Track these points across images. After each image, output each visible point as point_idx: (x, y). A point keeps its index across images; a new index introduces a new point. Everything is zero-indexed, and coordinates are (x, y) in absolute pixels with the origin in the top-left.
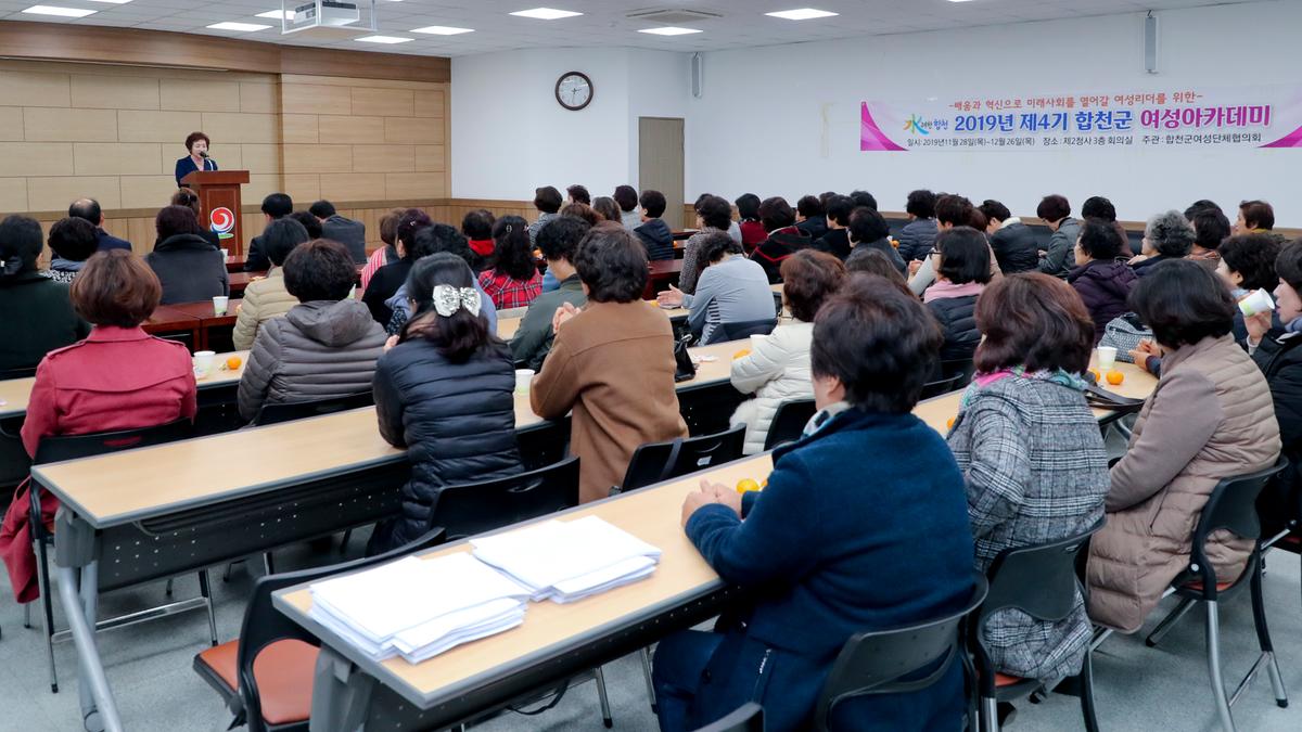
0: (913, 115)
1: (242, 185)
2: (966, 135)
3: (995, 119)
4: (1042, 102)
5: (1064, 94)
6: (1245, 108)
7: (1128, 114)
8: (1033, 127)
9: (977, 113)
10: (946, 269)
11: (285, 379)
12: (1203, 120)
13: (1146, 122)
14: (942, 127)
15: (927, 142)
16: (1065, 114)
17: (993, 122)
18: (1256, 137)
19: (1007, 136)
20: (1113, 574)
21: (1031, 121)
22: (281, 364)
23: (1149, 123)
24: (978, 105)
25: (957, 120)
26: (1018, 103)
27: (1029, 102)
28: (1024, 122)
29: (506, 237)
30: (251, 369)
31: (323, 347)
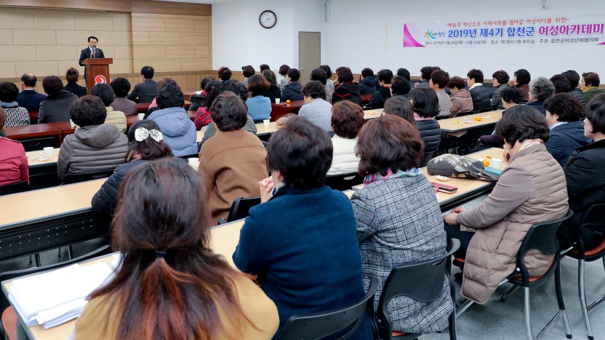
0: (428, 30)
1: (109, 65)
2: (453, 39)
3: (468, 31)
4: (490, 23)
5: (502, 19)
6: (591, 25)
7: (533, 28)
8: (486, 35)
9: (459, 29)
11: (75, 164)
12: (570, 31)
13: (542, 32)
14: (442, 36)
15: (435, 43)
16: (502, 29)
17: (467, 33)
18: (596, 39)
19: (473, 40)
20: (476, 273)
21: (485, 32)
22: (72, 157)
23: (543, 33)
24: (459, 25)
25: (449, 32)
26: (479, 23)
27: (485, 23)
28: (482, 33)
29: (212, 91)
30: (59, 159)
31: (92, 148)
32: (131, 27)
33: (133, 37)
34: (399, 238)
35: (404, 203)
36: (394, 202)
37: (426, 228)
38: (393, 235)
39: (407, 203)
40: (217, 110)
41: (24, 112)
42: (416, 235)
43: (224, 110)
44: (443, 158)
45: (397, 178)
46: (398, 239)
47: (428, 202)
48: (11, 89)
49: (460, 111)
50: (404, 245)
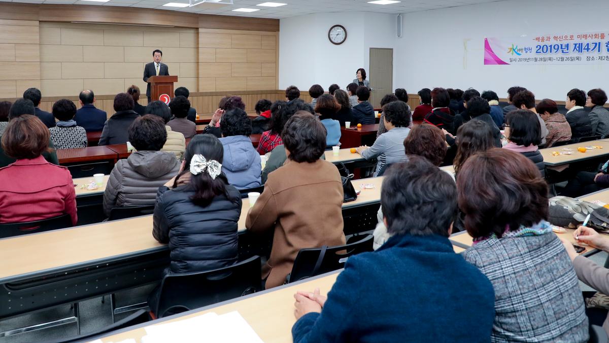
0: (513, 45)
1: (174, 82)
2: (542, 55)
3: (558, 46)
4: (585, 36)
5: (599, 31)
8: (580, 50)
9: (548, 43)
10: (513, 137)
11: (124, 195)
14: (529, 52)
15: (520, 60)
16: (599, 43)
17: (557, 48)
19: (565, 56)
21: (579, 47)
22: (122, 186)
24: (549, 39)
25: (537, 47)
26: (572, 37)
27: (579, 36)
28: (575, 48)
29: (278, 112)
30: (108, 188)
31: (145, 178)
32: (197, 43)
33: (200, 54)
34: (521, 325)
35: (528, 274)
36: (515, 273)
37: (560, 313)
38: (513, 321)
39: (533, 276)
40: (291, 133)
41: (82, 131)
42: (546, 323)
43: (300, 133)
44: (556, 202)
45: (518, 237)
46: (520, 328)
47: (562, 274)
48: (67, 107)
49: (555, 140)
50: (529, 337)
